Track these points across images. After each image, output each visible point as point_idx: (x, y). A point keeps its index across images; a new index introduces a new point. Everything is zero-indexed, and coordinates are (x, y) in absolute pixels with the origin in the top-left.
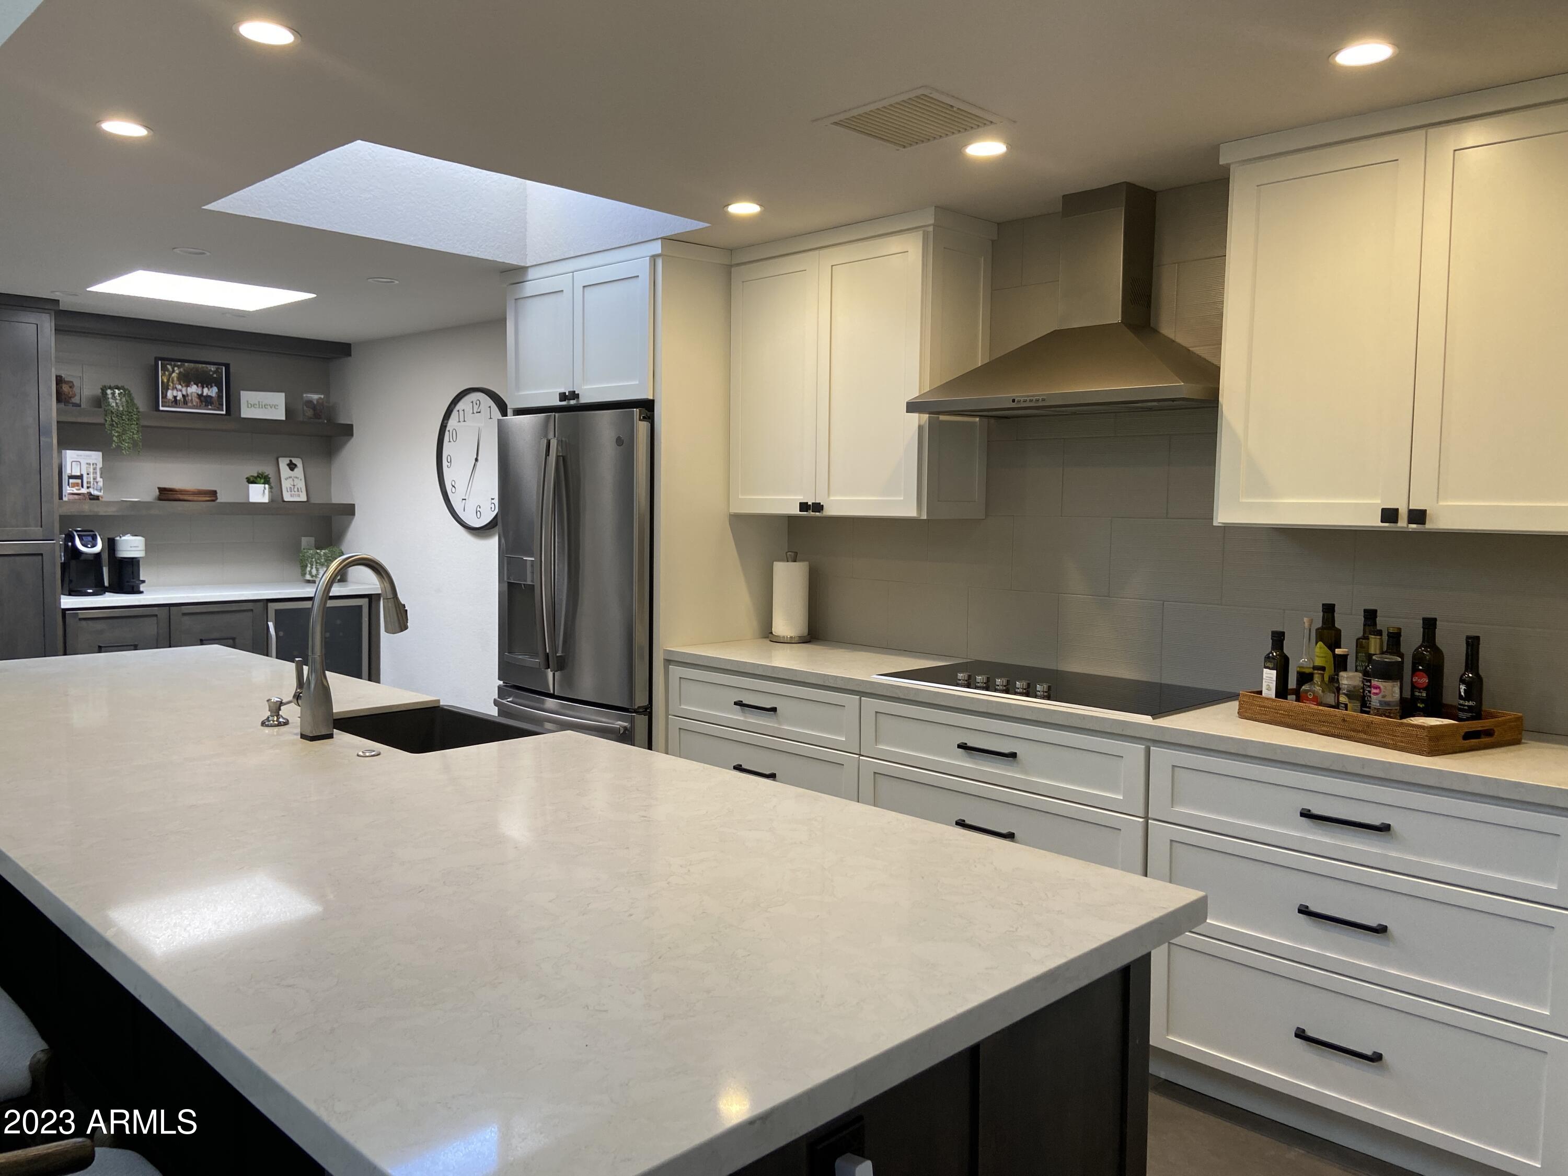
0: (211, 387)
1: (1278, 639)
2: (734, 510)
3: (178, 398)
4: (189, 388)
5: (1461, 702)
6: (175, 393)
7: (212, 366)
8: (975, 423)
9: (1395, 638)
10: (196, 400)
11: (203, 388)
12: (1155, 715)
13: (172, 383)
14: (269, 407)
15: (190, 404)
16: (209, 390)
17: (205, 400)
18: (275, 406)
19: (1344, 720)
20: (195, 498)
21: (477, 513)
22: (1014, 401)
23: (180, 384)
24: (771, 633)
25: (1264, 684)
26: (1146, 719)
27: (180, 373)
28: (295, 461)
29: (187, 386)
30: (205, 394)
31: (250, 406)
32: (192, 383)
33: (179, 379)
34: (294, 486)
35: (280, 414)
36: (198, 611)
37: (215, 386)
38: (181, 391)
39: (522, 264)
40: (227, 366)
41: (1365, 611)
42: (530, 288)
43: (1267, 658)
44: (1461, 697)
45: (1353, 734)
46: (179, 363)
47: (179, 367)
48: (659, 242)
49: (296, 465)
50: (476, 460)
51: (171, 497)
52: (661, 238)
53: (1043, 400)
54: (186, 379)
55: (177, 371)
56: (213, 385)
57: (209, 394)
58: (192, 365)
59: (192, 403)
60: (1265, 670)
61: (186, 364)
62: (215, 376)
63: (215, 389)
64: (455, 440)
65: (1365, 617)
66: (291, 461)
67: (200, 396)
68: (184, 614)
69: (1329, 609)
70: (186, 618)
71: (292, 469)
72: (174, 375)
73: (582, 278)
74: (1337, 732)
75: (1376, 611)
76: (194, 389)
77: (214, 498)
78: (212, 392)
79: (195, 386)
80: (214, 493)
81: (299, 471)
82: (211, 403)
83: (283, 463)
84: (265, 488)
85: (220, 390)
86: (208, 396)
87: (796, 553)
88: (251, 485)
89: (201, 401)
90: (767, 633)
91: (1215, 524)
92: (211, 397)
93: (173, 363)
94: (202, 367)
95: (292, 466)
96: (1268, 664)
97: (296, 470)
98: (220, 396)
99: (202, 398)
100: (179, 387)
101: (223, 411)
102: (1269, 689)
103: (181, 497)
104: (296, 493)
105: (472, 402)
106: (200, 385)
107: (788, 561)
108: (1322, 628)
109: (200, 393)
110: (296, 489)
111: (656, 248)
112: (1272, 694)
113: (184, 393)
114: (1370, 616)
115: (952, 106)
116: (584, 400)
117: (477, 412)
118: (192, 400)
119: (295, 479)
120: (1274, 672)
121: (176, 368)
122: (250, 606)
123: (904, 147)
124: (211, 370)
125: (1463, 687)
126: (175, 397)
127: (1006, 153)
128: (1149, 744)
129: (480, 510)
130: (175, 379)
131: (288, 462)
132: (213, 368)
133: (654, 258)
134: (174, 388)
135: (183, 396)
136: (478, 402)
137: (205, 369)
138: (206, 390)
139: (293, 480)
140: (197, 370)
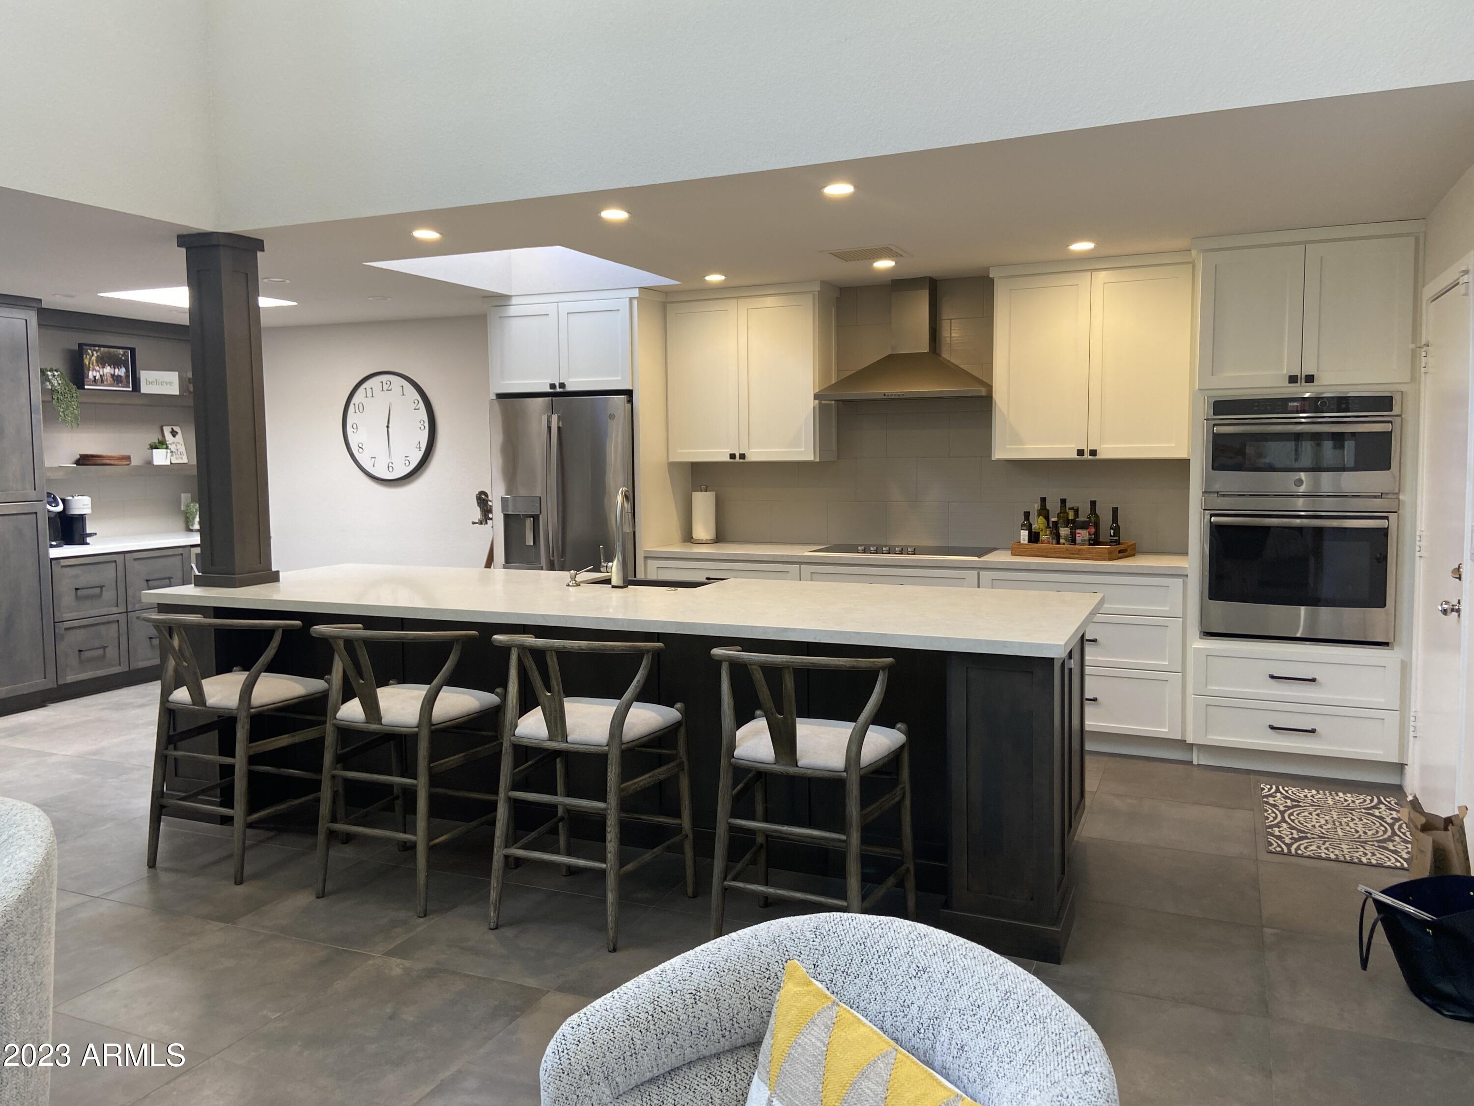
0: (121, 368)
1: (1027, 515)
2: (671, 460)
3: (97, 378)
4: (104, 369)
5: (1112, 538)
6: (95, 374)
7: (121, 350)
8: (832, 404)
9: (1076, 511)
10: (110, 379)
11: (115, 368)
12: (979, 556)
13: (93, 365)
14: (165, 384)
15: (105, 383)
16: (119, 370)
17: (117, 379)
18: (171, 383)
19: (1067, 550)
20: (120, 463)
21: (388, 467)
22: (885, 395)
23: (98, 366)
24: (692, 538)
25: (1022, 538)
26: (976, 558)
27: (98, 356)
28: (176, 429)
29: (103, 367)
30: (116, 374)
31: (148, 383)
32: (107, 365)
33: (97, 361)
34: (177, 450)
35: (175, 390)
36: (145, 556)
37: (124, 367)
38: (99, 371)
39: (509, 294)
40: (133, 351)
41: (1061, 499)
42: (513, 310)
43: (1022, 525)
44: (1111, 536)
45: (1071, 555)
46: (97, 348)
47: (97, 351)
48: (638, 289)
49: (177, 433)
50: (388, 427)
51: (99, 462)
52: (639, 288)
53: (903, 395)
54: (103, 361)
55: (95, 355)
56: (122, 366)
57: (119, 374)
58: (106, 349)
59: (107, 382)
60: (1022, 531)
61: (102, 349)
62: (123, 358)
63: (123, 370)
64: (361, 410)
65: (1061, 502)
66: (172, 429)
67: (113, 376)
68: (135, 560)
69: (1043, 500)
70: (136, 563)
71: (174, 436)
72: (94, 358)
73: (565, 308)
74: (1064, 556)
75: (1065, 499)
76: (108, 370)
77: (128, 463)
78: (121, 372)
79: (109, 367)
80: (128, 458)
81: (179, 437)
82: (121, 382)
83: (167, 431)
84: (167, 452)
85: (127, 371)
86: (118, 376)
87: (707, 487)
88: (154, 451)
89: (114, 380)
90: (688, 537)
91: (993, 459)
92: (121, 376)
93: (92, 348)
94: (114, 352)
95: (174, 433)
96: (1023, 528)
97: (177, 436)
98: (127, 376)
99: (115, 378)
100: (97, 368)
101: (130, 387)
102: (1024, 540)
103: (108, 462)
104: (180, 456)
105: (382, 382)
106: (112, 366)
107: (702, 491)
108: (1041, 509)
109: (113, 373)
110: (179, 453)
111: (636, 293)
112: (1026, 542)
113: (102, 373)
114: (1063, 501)
115: (892, 250)
116: (569, 388)
117: (387, 390)
118: (107, 379)
119: (178, 445)
120: (1027, 531)
121: (94, 352)
122: (180, 551)
123: (847, 261)
124: (120, 354)
125: (1112, 531)
126: (95, 377)
127: (894, 266)
128: (979, 570)
129: (392, 465)
130: (94, 362)
131: (171, 430)
132: (121, 351)
133: (631, 299)
134: (94, 369)
135: (101, 376)
136: (388, 383)
137: (116, 353)
138: (117, 370)
139: (176, 445)
140: (110, 353)
